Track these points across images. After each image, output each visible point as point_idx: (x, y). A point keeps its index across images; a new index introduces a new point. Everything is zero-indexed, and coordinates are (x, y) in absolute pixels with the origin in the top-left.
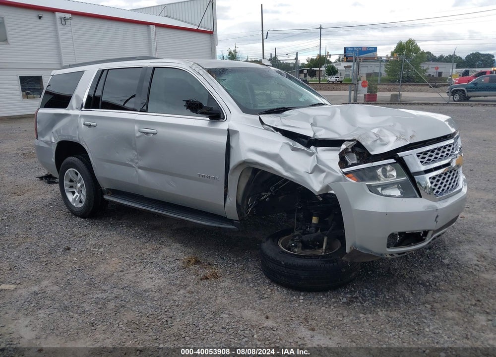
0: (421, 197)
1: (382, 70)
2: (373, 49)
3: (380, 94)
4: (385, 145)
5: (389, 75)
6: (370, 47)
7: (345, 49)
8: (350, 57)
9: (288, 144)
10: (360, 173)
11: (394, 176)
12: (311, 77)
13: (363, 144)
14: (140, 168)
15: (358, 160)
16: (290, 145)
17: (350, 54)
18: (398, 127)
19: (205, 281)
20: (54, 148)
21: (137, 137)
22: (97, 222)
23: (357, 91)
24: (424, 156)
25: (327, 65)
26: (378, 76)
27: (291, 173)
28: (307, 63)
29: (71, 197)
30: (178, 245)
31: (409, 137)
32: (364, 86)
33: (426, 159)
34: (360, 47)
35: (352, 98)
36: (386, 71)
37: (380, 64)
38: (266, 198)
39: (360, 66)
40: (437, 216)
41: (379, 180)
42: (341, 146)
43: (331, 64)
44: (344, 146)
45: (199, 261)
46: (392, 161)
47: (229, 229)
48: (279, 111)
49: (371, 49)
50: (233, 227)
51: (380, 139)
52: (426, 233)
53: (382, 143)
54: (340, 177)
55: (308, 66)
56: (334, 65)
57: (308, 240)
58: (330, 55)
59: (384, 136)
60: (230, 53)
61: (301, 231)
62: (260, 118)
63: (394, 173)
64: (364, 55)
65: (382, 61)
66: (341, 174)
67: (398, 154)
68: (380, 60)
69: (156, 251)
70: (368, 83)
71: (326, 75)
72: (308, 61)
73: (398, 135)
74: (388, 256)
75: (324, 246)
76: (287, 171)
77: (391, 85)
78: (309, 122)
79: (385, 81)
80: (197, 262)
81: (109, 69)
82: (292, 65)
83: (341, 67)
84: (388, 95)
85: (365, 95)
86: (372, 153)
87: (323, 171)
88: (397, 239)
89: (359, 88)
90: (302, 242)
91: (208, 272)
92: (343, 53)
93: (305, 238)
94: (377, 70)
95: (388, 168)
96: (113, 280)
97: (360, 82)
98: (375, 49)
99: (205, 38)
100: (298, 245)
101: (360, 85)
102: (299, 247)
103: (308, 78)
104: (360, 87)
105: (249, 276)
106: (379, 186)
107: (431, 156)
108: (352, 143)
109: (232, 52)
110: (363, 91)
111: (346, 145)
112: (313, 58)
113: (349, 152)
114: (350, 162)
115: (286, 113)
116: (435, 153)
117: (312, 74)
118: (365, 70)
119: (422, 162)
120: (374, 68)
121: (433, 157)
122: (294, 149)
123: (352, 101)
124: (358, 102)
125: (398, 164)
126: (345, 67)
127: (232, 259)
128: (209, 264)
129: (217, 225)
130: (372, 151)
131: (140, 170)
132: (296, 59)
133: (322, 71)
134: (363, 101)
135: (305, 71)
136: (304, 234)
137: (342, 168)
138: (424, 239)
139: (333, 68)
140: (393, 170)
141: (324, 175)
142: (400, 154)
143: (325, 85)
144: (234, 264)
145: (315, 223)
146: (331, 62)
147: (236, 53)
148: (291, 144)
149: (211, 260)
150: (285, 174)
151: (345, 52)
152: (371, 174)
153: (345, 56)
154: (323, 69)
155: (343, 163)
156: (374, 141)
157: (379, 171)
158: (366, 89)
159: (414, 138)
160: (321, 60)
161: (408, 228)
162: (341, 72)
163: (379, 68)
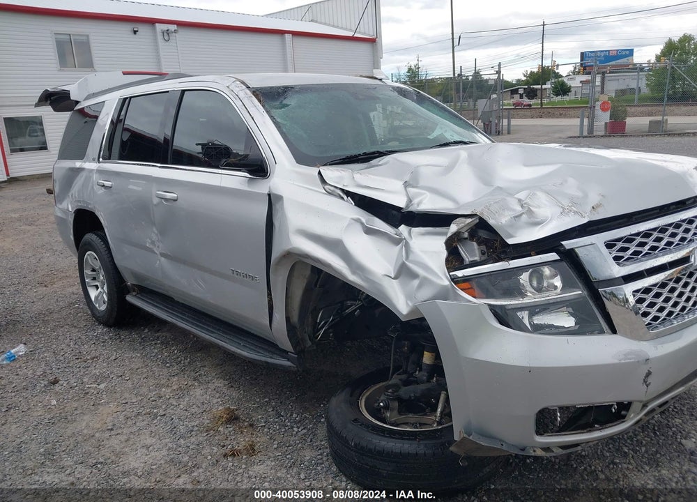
0: (614, 331)
1: (642, 84)
2: (628, 52)
3: (631, 122)
4: (537, 224)
5: (652, 90)
6: (622, 50)
7: (582, 54)
8: (588, 66)
9: (358, 221)
10: (483, 281)
11: (556, 288)
12: (529, 99)
13: (491, 222)
14: (162, 255)
15: (483, 254)
16: (362, 224)
17: (590, 63)
18: (572, 187)
19: (230, 459)
20: (71, 219)
21: (156, 205)
22: (123, 334)
23: (593, 117)
24: (626, 245)
25: (553, 81)
26: (634, 94)
27: (359, 276)
28: (524, 78)
29: (93, 294)
30: (219, 383)
31: (590, 208)
32: (604, 110)
33: (630, 252)
34: (606, 51)
35: (585, 128)
36: (648, 85)
37: (639, 75)
38: (356, 310)
39: (606, 79)
40: (649, 374)
41: (523, 295)
42: (449, 226)
43: (560, 79)
44: (453, 228)
45: (237, 418)
46: (553, 256)
47: (281, 366)
48: (365, 158)
49: (624, 53)
50: (288, 363)
51: (530, 212)
52: (625, 407)
53: (533, 220)
54: (445, 287)
55: (526, 82)
56: (565, 80)
57: (410, 397)
58: (558, 66)
59: (539, 207)
60: (410, 69)
61: (404, 377)
62: (320, 173)
63: (558, 282)
64: (613, 63)
65: (642, 69)
66: (446, 282)
67: (563, 243)
68: (639, 69)
69: (182, 392)
70: (610, 105)
71: (552, 96)
72: (525, 76)
73: (566, 203)
74: (539, 453)
75: (439, 410)
76: (354, 273)
77: (652, 106)
78: (401, 180)
79: (644, 101)
80: (232, 418)
81: (131, 97)
82: (493, 82)
83: (575, 83)
84: (644, 121)
85: (606, 123)
86: (510, 241)
87: (414, 275)
88: (557, 420)
89: (596, 113)
90: (400, 400)
91: (242, 442)
92: (579, 61)
93: (405, 392)
94: (633, 85)
95: (547, 271)
96: (87, 447)
97: (598, 104)
98: (631, 52)
99: (364, 48)
100: (391, 406)
101: (598, 108)
102: (392, 410)
103: (526, 101)
104: (598, 111)
105: (308, 454)
106: (522, 309)
107: (642, 244)
108: (469, 220)
109: (413, 67)
110: (603, 118)
111: (458, 224)
112: (533, 70)
113: (466, 238)
114: (467, 259)
115: (374, 162)
116: (653, 237)
117: (531, 94)
118: (614, 85)
119: (616, 259)
120: (629, 81)
121: (647, 247)
122: (369, 231)
123: (585, 133)
124: (595, 134)
125: (564, 264)
126: (581, 82)
127: (294, 415)
128: (251, 425)
129: (263, 359)
130: (511, 236)
131: (163, 259)
132: (499, 72)
133: (545, 89)
134: (602, 133)
135: (521, 91)
136: (407, 383)
137: (449, 270)
138: (624, 417)
139: (563, 84)
140: (555, 276)
141: (416, 282)
142: (568, 244)
143: (550, 110)
144: (292, 427)
145: (428, 363)
146: (561, 76)
147: (419, 68)
148: (364, 221)
149: (258, 416)
150: (352, 278)
151: (582, 60)
152: (505, 284)
153: (582, 65)
154: (548, 86)
155: (454, 260)
156: (516, 217)
157: (524, 278)
158: (608, 114)
159: (599, 210)
160: (545, 74)
161: (581, 399)
162: (576, 89)
163: (636, 81)
